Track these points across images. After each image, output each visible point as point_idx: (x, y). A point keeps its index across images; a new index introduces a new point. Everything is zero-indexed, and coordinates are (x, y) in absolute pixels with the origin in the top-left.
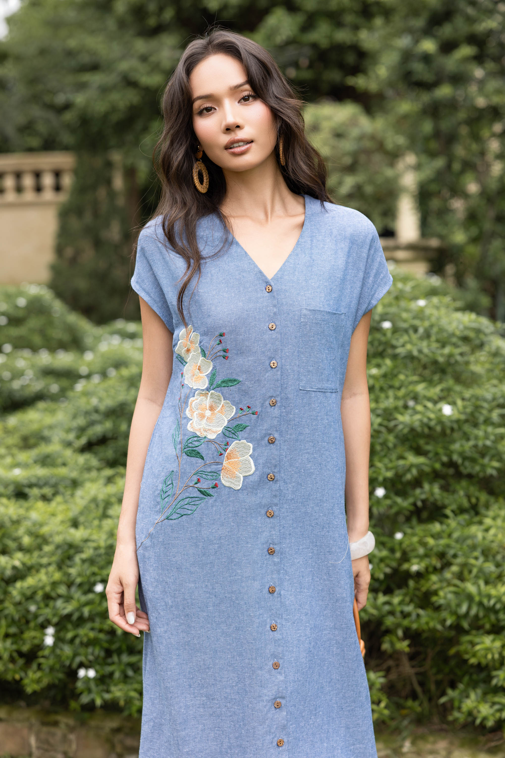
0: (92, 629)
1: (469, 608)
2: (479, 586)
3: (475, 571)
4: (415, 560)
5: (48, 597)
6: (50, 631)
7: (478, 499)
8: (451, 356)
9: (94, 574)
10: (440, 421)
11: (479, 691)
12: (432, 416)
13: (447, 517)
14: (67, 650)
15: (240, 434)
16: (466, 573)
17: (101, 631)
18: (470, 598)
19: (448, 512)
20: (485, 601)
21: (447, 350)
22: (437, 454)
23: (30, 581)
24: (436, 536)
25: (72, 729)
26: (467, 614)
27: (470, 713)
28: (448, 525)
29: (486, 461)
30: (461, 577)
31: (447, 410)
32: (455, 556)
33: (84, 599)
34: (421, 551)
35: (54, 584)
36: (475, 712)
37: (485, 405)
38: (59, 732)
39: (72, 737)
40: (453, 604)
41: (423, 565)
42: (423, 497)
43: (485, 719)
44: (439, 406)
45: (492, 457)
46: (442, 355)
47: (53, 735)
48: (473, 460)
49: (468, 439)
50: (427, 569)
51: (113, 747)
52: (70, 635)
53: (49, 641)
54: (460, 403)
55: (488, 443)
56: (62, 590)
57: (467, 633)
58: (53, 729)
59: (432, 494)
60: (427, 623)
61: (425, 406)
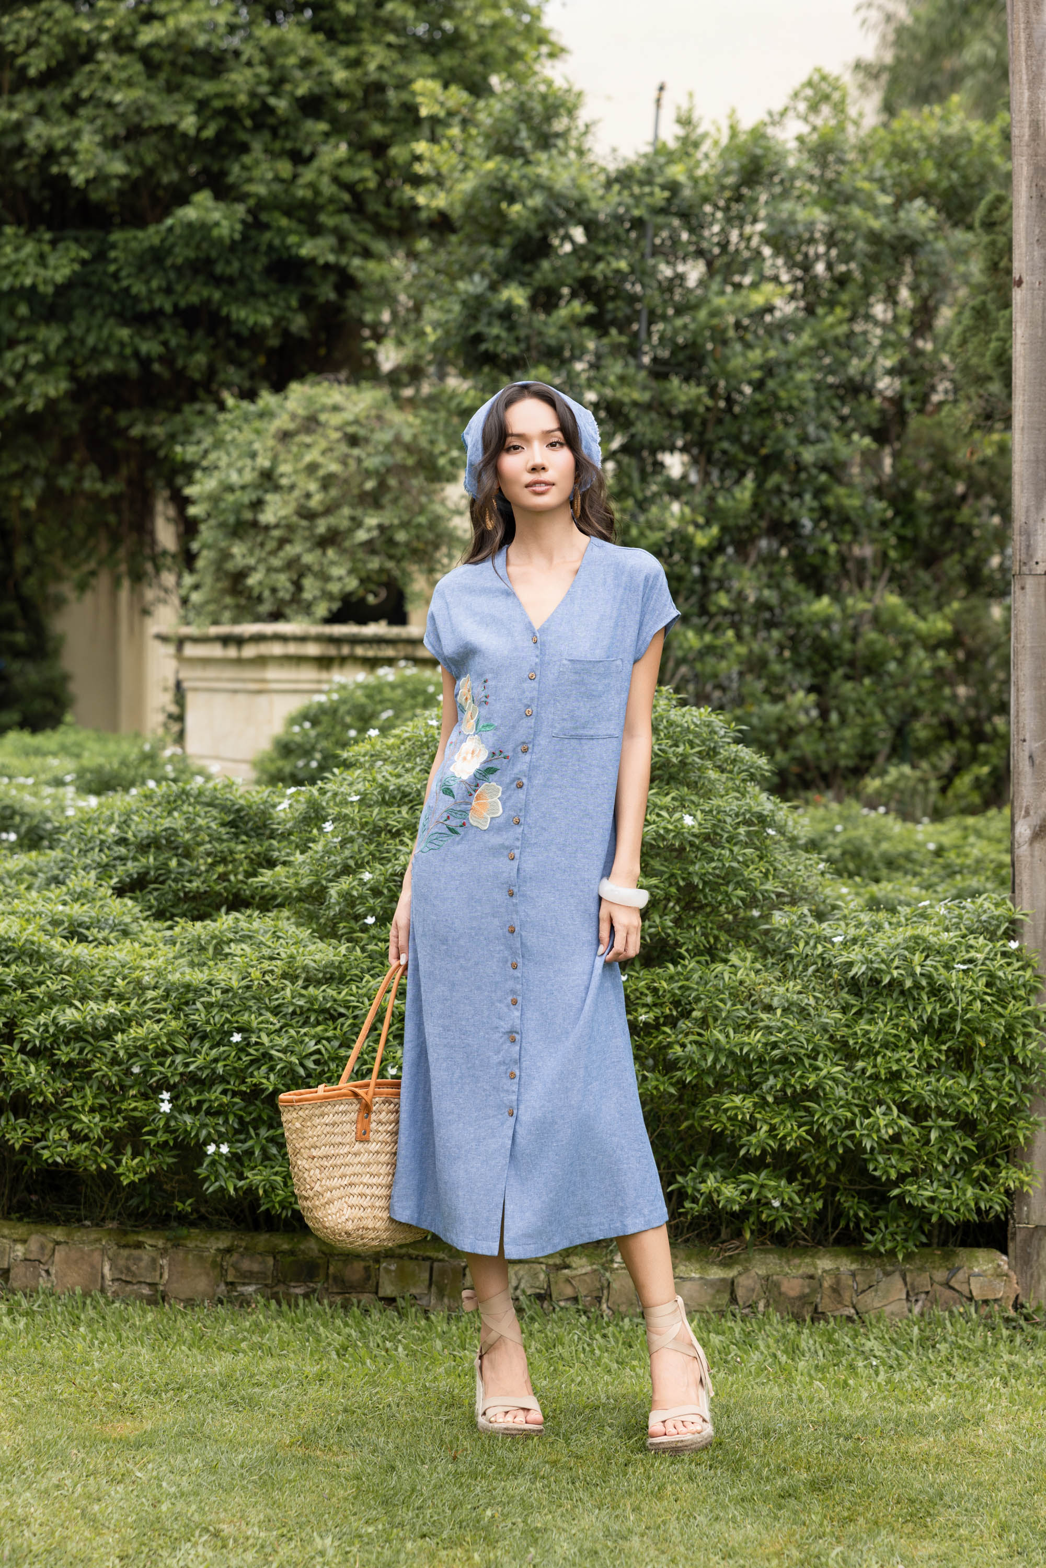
0: (224, 1092)
1: (716, 1060)
2: (727, 1036)
3: (724, 1014)
4: (642, 1010)
5: (161, 1054)
6: (166, 1095)
7: (716, 938)
8: (685, 756)
9: (227, 1020)
10: (678, 834)
11: (718, 1175)
12: (670, 827)
13: (683, 958)
14: (188, 1119)
15: (491, 777)
16: (710, 1020)
17: (235, 1094)
18: (717, 1048)
19: (682, 951)
20: (737, 1051)
21: (680, 750)
22: (673, 875)
23: (135, 1032)
24: (671, 979)
25: (164, 1252)
26: (710, 1071)
27: (709, 1200)
28: (685, 966)
29: (730, 889)
30: (703, 1023)
31: (688, 820)
32: (698, 1000)
33: (214, 1053)
34: (649, 1000)
35: (171, 1035)
36: (715, 1196)
37: (728, 820)
38: (145, 1255)
39: (164, 1262)
40: (696, 1057)
41: (651, 1015)
42: (652, 930)
43: (729, 1200)
44: (677, 815)
45: (738, 884)
46: (675, 754)
47: (140, 1259)
48: (715, 888)
49: (712, 860)
50: (657, 1018)
51: (223, 1272)
52: (194, 1100)
53: (166, 1107)
54: (699, 814)
55: (735, 865)
56: (180, 1043)
57: (710, 1092)
58: (136, 1252)
59: (664, 928)
60: (656, 1088)
61: (658, 815)
